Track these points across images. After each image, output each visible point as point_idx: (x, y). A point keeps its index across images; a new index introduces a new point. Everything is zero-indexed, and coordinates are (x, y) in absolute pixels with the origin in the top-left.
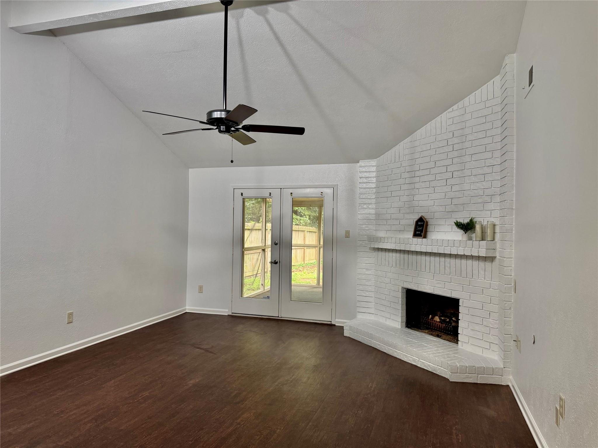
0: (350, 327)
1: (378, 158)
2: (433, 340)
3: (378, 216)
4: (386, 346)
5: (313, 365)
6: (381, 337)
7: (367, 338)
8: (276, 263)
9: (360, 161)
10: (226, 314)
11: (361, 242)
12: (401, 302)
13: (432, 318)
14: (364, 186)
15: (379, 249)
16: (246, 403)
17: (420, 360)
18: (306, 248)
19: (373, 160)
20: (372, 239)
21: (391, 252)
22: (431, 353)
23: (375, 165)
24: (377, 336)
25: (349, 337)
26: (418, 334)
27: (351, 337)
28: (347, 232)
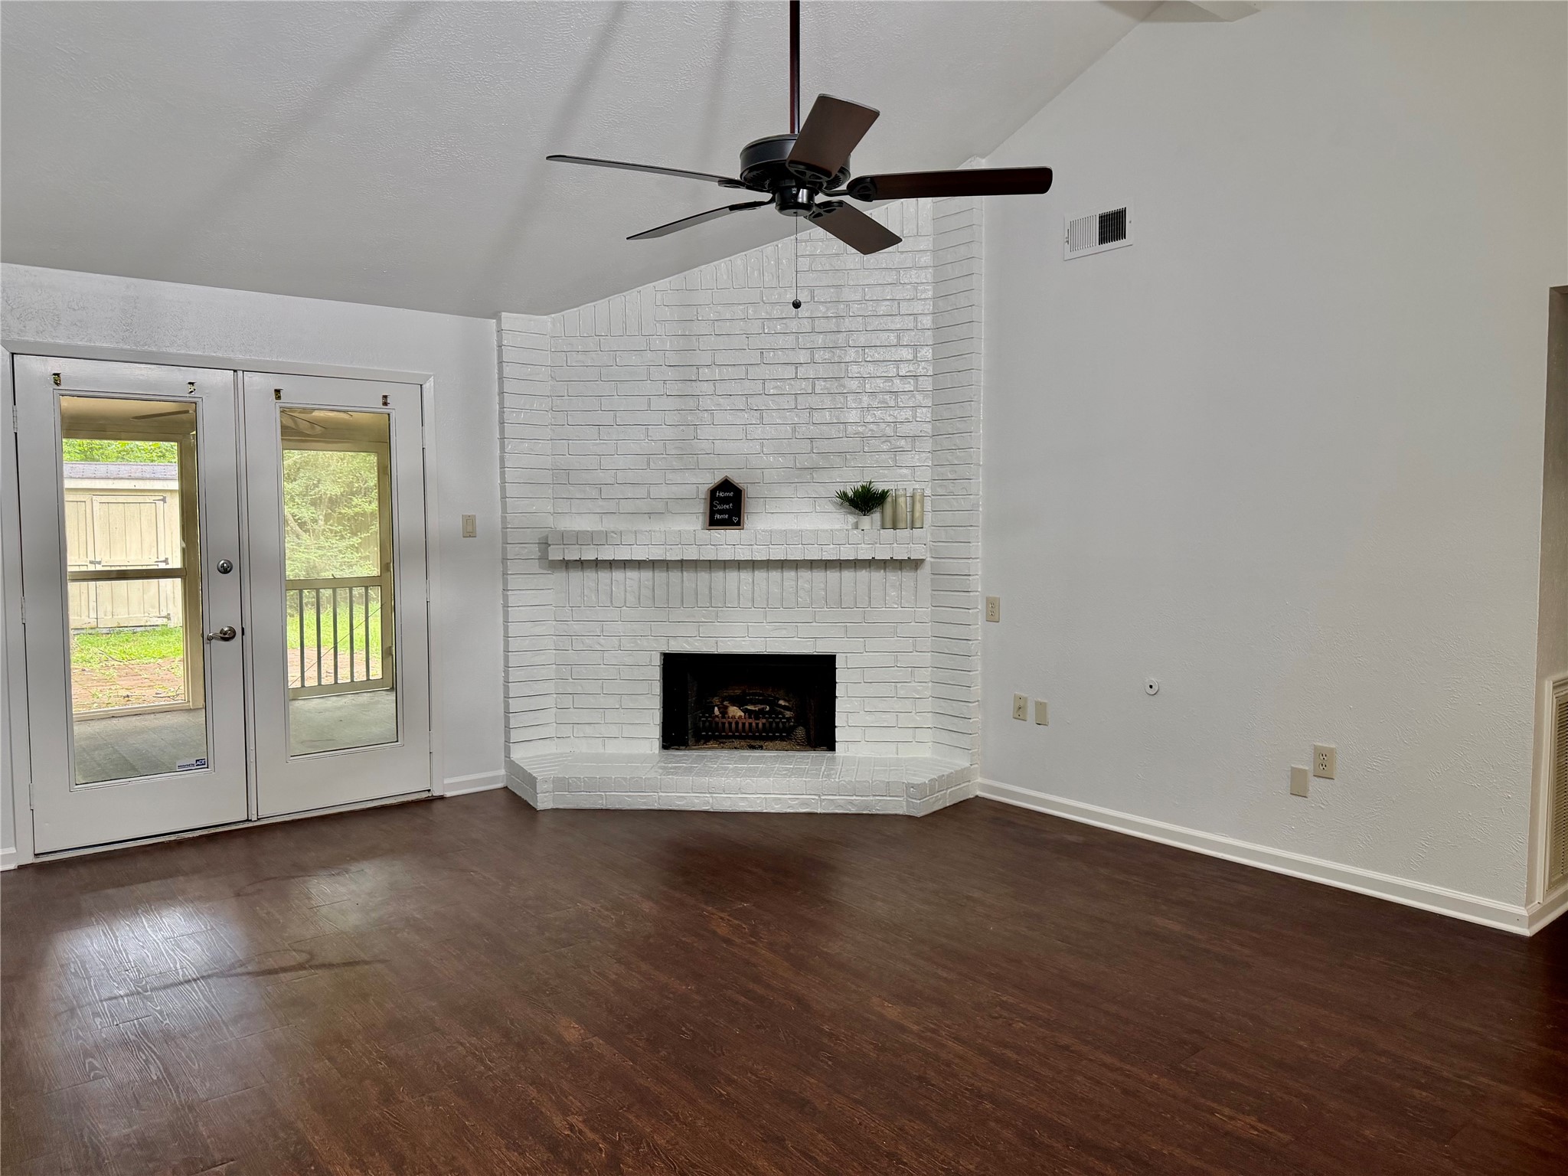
1: (554, 316)
4: (708, 795)
8: (229, 636)
9: (502, 314)
10: (12, 866)
11: (516, 549)
12: (658, 690)
17: (823, 797)
19: (538, 317)
21: (619, 567)
27: (561, 807)
28: (469, 521)
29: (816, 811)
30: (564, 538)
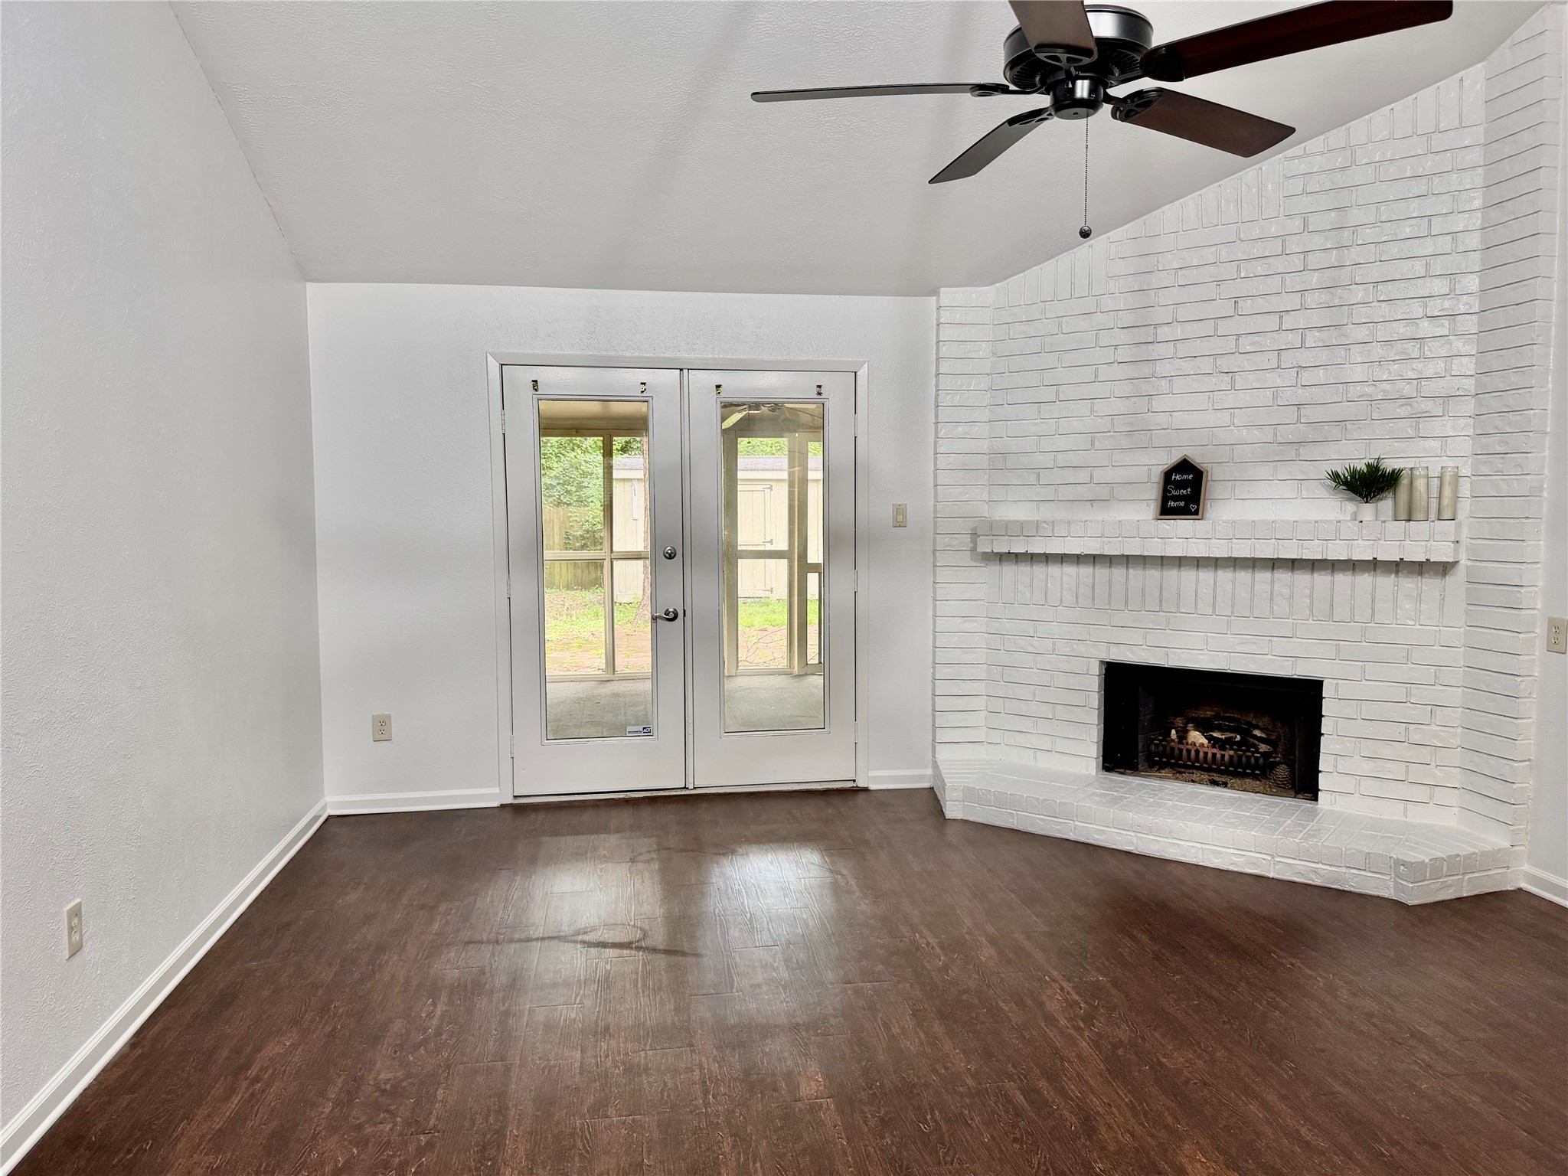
1: (998, 285)
3: (999, 460)
4: (1132, 834)
8: (672, 617)
9: (942, 289)
10: (496, 804)
11: (946, 540)
12: (1095, 703)
13: (1182, 737)
15: (1005, 557)
17: (1278, 859)
19: (983, 288)
21: (1054, 562)
25: (965, 822)
27: (971, 819)
28: (900, 511)
29: (1267, 874)
30: (994, 529)
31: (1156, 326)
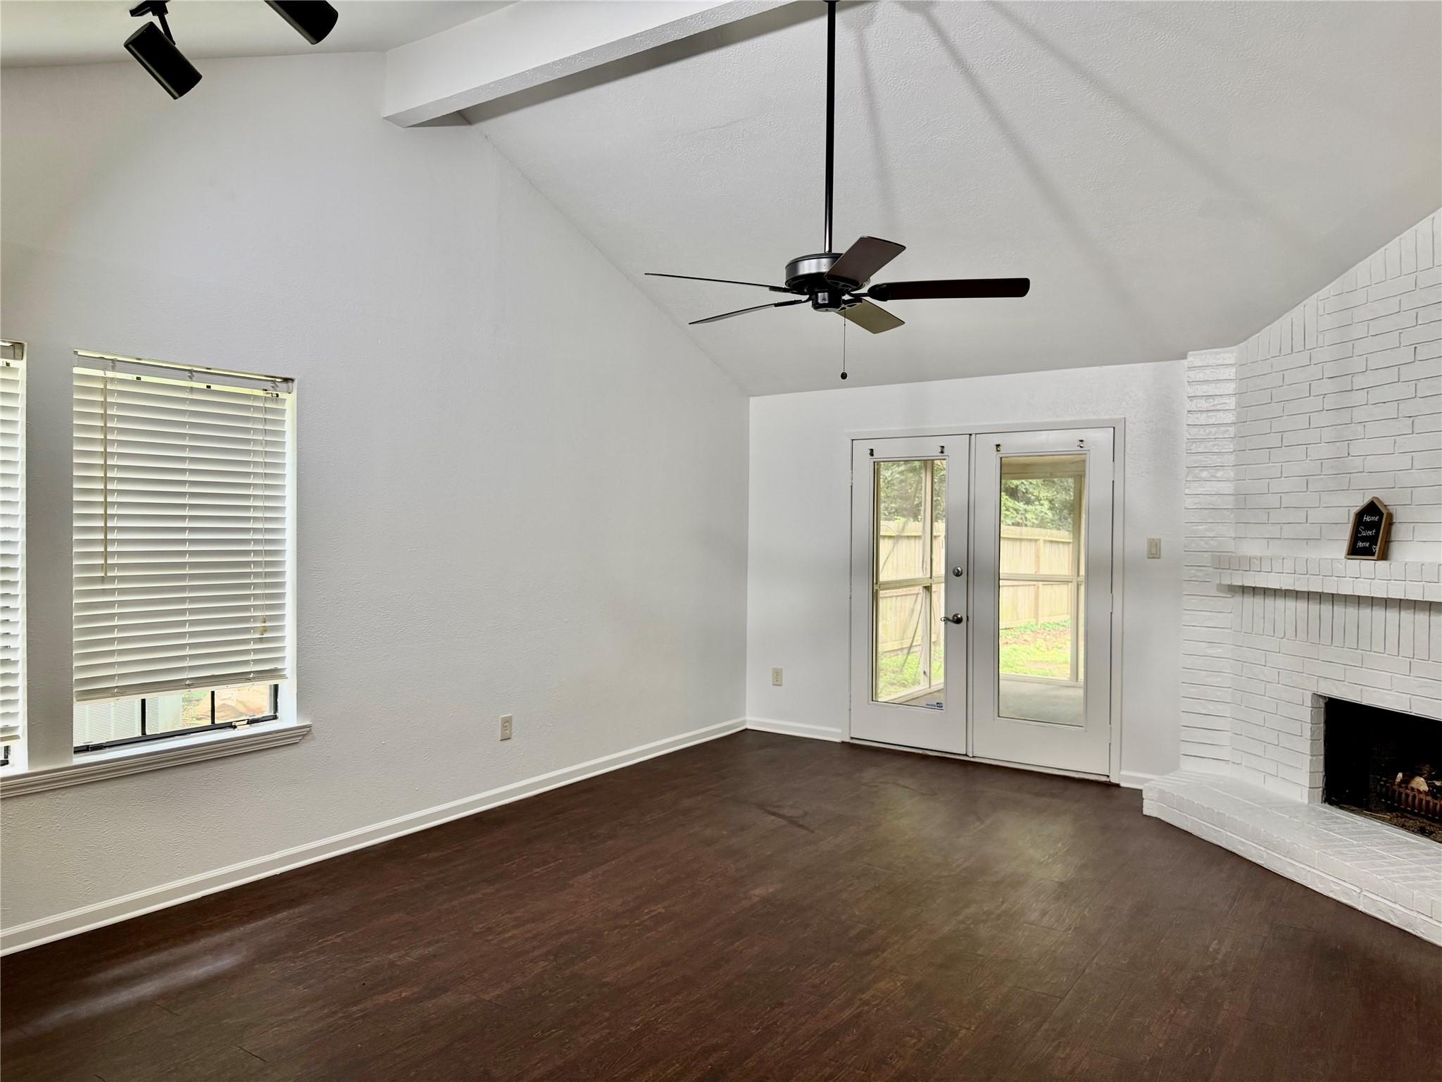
0: (1162, 792)
1: (1242, 344)
2: (1407, 842)
3: (1243, 501)
4: (1262, 849)
5: (1057, 882)
6: (1248, 825)
7: (1208, 825)
8: (958, 621)
9: (1191, 353)
10: (838, 740)
11: (1193, 571)
12: (1309, 733)
13: (1407, 781)
14: (1203, 419)
15: (1244, 590)
16: (885, 955)
18: (1040, 583)
19: (1226, 349)
20: (1223, 562)
21: (1280, 596)
22: (1400, 877)
23: (1233, 362)
24: (1236, 820)
25: (1156, 818)
26: (1360, 823)
27: (1162, 818)
28: (1155, 544)
30: (1221, 562)
31: (1353, 374)
